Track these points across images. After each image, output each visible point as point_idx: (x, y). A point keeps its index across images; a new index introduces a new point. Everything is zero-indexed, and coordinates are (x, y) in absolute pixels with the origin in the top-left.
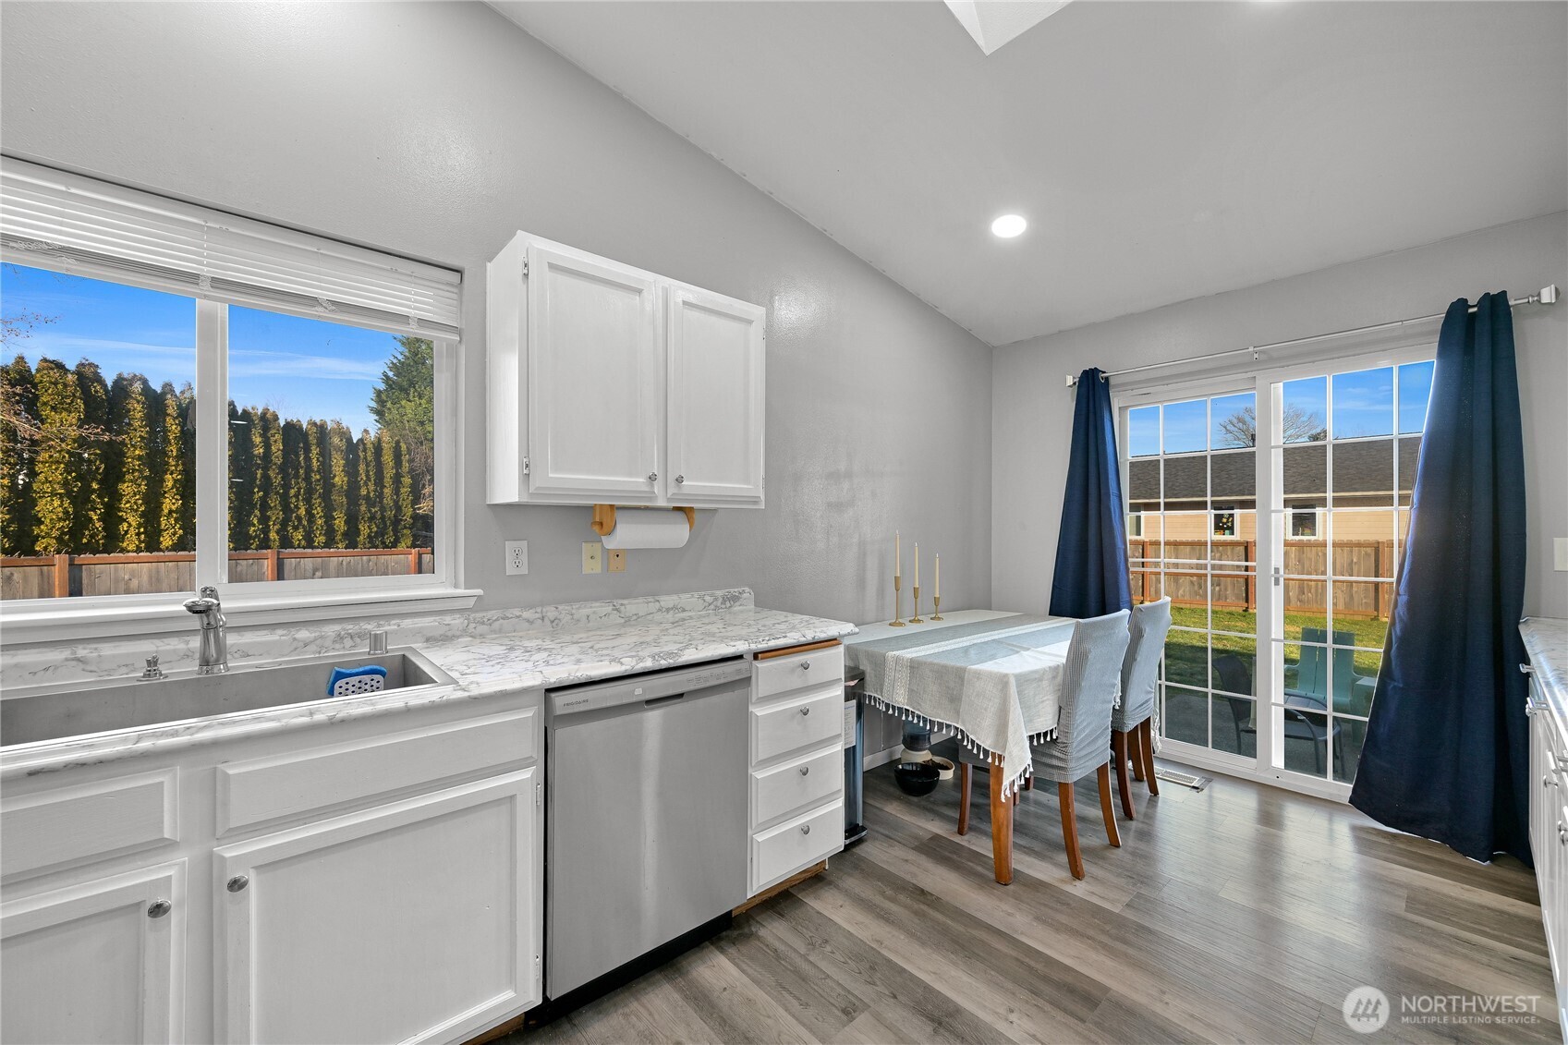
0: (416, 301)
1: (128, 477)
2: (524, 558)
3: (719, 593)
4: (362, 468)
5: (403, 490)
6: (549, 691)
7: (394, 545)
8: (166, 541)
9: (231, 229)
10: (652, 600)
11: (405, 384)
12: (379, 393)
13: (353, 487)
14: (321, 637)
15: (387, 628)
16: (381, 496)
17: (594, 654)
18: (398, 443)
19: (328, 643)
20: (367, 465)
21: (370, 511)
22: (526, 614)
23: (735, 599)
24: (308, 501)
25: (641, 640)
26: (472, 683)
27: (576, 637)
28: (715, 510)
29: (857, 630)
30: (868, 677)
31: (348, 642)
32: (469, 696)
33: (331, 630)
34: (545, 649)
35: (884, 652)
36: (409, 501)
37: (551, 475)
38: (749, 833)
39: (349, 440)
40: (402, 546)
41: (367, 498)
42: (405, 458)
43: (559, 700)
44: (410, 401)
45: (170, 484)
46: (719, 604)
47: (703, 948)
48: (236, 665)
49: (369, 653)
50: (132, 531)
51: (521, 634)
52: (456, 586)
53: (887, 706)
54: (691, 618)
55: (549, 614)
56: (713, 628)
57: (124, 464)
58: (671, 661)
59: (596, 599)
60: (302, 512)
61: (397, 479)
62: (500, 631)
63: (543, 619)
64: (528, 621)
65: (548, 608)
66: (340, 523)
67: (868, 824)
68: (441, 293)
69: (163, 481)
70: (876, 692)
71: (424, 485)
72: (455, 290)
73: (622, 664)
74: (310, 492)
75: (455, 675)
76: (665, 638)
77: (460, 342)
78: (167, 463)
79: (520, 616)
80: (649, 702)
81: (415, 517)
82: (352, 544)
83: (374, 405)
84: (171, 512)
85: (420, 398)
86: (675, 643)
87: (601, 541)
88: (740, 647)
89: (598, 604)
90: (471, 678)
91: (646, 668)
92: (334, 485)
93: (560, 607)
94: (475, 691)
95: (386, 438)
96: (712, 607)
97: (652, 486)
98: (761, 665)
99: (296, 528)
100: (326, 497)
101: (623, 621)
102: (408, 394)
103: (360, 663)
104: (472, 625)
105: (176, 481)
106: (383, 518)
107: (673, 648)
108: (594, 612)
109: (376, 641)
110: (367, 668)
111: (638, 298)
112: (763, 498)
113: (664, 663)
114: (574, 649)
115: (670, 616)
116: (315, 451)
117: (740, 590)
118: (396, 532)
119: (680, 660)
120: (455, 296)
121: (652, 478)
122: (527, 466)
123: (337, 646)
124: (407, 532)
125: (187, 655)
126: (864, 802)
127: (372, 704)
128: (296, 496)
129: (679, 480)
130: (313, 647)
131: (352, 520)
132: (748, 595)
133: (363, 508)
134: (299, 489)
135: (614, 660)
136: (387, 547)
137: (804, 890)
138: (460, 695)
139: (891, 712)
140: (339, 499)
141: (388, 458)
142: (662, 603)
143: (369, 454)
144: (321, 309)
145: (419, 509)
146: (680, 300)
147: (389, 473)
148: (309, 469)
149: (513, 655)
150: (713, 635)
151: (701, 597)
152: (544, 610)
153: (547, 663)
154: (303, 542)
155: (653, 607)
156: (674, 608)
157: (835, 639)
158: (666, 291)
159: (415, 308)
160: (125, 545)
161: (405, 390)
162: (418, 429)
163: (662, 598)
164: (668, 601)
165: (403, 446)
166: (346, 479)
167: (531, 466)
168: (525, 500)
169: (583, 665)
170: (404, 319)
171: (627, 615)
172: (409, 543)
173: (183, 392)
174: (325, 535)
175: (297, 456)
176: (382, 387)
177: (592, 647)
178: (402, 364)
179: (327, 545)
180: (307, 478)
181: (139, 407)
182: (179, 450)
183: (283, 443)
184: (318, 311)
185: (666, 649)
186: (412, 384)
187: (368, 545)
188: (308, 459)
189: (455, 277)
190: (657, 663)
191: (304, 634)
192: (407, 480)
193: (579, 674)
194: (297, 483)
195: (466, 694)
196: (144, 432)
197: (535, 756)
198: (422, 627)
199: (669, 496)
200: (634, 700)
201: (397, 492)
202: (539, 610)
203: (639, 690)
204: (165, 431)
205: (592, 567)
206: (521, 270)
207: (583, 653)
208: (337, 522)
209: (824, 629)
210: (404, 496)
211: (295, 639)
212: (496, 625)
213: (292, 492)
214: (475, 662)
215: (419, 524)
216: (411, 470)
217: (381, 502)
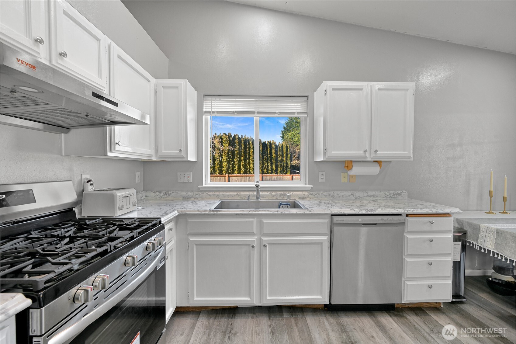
0: (297, 108)
1: (236, 157)
2: (324, 177)
3: (392, 192)
4: (279, 152)
5: (288, 158)
6: (332, 215)
7: (286, 174)
8: (242, 172)
9: (260, 100)
10: (365, 192)
11: (289, 128)
12: (282, 132)
13: (277, 157)
14: (277, 195)
15: (290, 194)
16: (283, 160)
17: (345, 207)
18: (287, 145)
19: (278, 196)
20: (280, 152)
21: (280, 164)
22: (324, 193)
23: (399, 194)
24: (267, 162)
25: (361, 205)
26: (312, 210)
27: (339, 201)
28: (391, 162)
29: (461, 211)
30: (468, 234)
31: (282, 197)
32: (311, 213)
33: (279, 193)
34: (330, 204)
35: (479, 223)
36: (289, 161)
37: (332, 152)
38: (403, 279)
39: (276, 145)
40: (288, 174)
41: (280, 161)
42: (289, 149)
43: (335, 218)
44: (290, 133)
45: (242, 159)
46: (391, 195)
47: (383, 312)
48: (262, 199)
49: (287, 200)
50: (236, 170)
51: (323, 199)
52: (306, 184)
53: (481, 248)
54: (380, 199)
55: (331, 194)
56: (389, 204)
57: (235, 154)
58: (372, 212)
59: (346, 191)
60: (266, 165)
61: (287, 154)
62: (317, 197)
63: (329, 195)
64: (325, 195)
65: (331, 192)
66: (274, 168)
67: (466, 297)
68: (304, 104)
69: (241, 158)
70: (474, 241)
71: (293, 157)
72: (306, 102)
73: (355, 211)
74: (268, 159)
75: (307, 207)
76: (370, 205)
77: (307, 116)
78: (242, 154)
79: (323, 194)
80: (364, 224)
81: (291, 166)
82: (277, 173)
83: (281, 135)
84: (242, 165)
85: (292, 132)
86: (374, 207)
87: (347, 172)
88: (400, 211)
89: (346, 192)
90: (311, 208)
91: (363, 213)
92: (272, 158)
93: (334, 192)
94: (313, 212)
95: (284, 144)
96: (389, 196)
97: (366, 154)
98: (410, 219)
99: (265, 169)
100: (271, 161)
101: (354, 198)
102: (289, 131)
103: (285, 202)
104: (310, 195)
105: (243, 158)
106: (283, 166)
107: (373, 208)
108: (345, 195)
109: (288, 197)
110: (287, 203)
111: (361, 92)
112: (412, 156)
113: (369, 213)
114: (339, 205)
115: (371, 198)
116: (269, 149)
117: (401, 191)
118: (286, 170)
119: (375, 212)
120: (306, 104)
121: (366, 151)
122: (326, 150)
123: (280, 197)
124: (289, 170)
125: (254, 196)
126: (464, 287)
127: (290, 211)
128: (265, 161)
129: (376, 151)
130: (275, 197)
131: (276, 167)
132: (405, 193)
133: (279, 163)
134: (266, 159)
135: (352, 209)
136: (284, 174)
137: (429, 310)
138: (308, 212)
139: (483, 251)
140: (274, 161)
141: (284, 150)
142: (369, 194)
143: (280, 148)
144: (276, 114)
145: (292, 163)
146: (377, 89)
147: (285, 154)
148: (267, 154)
149: (321, 204)
150: (389, 206)
151: (385, 193)
152: (330, 193)
153: (331, 207)
154: (266, 172)
155: (365, 195)
156: (373, 196)
157: (449, 214)
158: (371, 87)
159: (297, 109)
160: (235, 173)
161: (288, 130)
162: (292, 140)
163: (369, 192)
164: (371, 193)
165: (288, 146)
166: (275, 156)
167: (327, 150)
168: (325, 160)
169: (342, 209)
170: (294, 113)
171: (356, 196)
172: (290, 173)
173: (244, 137)
174: (271, 171)
175: (265, 151)
176: (283, 130)
177: (344, 205)
178: (288, 123)
179: (271, 173)
180: (267, 156)
181: (237, 141)
182: (244, 151)
183: (262, 147)
184: (276, 115)
185: (370, 208)
186: (290, 128)
187: (280, 173)
188: (267, 151)
189: (305, 99)
190: (367, 212)
191: (273, 194)
192: (289, 155)
193: (341, 212)
194: (265, 157)
195: (310, 212)
196: (238, 147)
197: (328, 233)
198: (298, 195)
199: (372, 157)
200: (359, 223)
201: (287, 159)
202: (328, 192)
203: (360, 220)
204: (241, 146)
205: (345, 180)
206: (324, 92)
207: (342, 206)
208: (273, 167)
209: (442, 209)
210: (288, 160)
211: (272, 195)
212: (316, 196)
213: (264, 160)
214: (312, 205)
215: (292, 168)
216: (290, 152)
217: (283, 162)
